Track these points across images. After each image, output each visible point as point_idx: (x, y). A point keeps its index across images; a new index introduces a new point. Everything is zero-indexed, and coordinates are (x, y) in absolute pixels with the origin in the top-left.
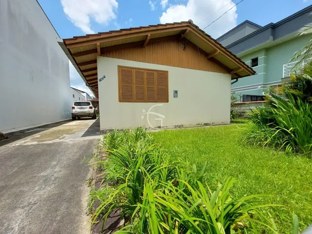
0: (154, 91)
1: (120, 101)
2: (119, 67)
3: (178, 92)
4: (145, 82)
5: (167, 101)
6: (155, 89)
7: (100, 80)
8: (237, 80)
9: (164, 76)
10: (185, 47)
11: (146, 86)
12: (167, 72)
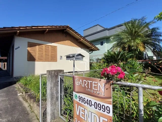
0: (49, 55)
1: (28, 60)
2: (28, 42)
3: (62, 57)
4: (44, 51)
5: (56, 61)
6: (50, 55)
7: (16, 49)
8: (92, 52)
9: (55, 48)
10: (66, 36)
11: (44, 53)
12: (56, 46)
